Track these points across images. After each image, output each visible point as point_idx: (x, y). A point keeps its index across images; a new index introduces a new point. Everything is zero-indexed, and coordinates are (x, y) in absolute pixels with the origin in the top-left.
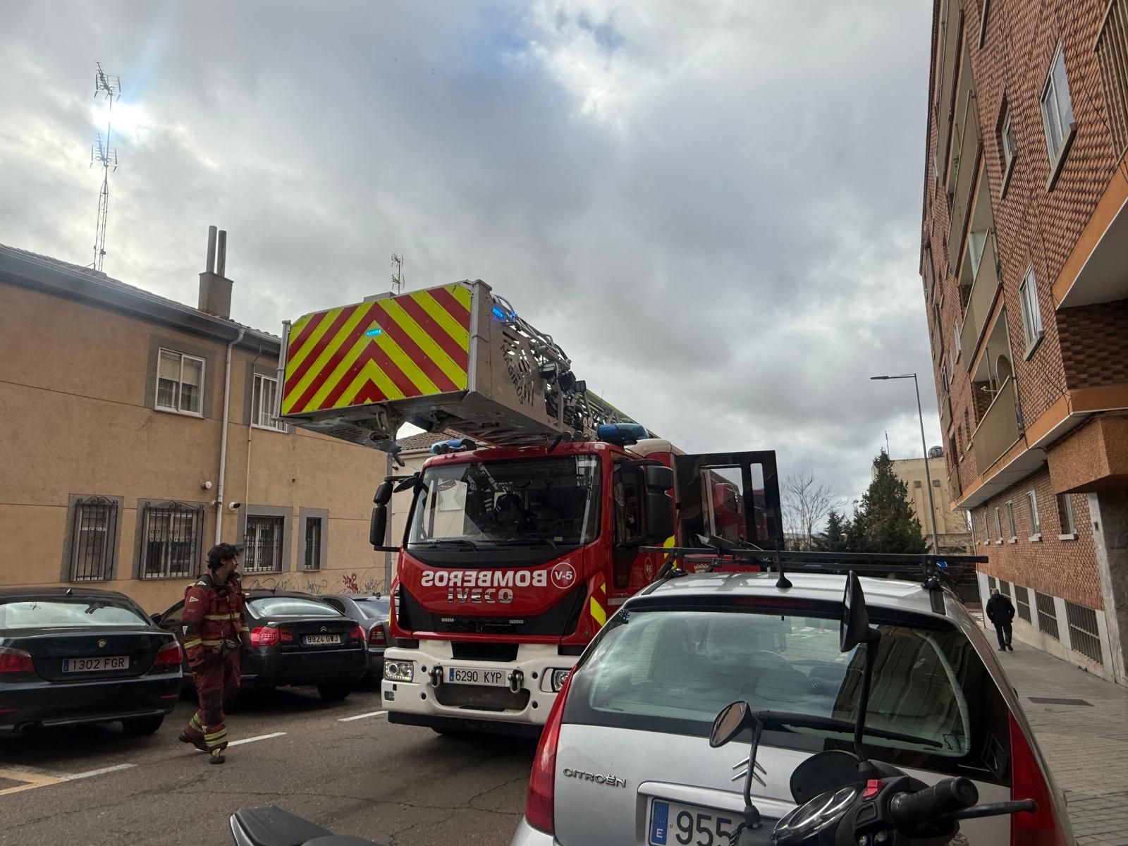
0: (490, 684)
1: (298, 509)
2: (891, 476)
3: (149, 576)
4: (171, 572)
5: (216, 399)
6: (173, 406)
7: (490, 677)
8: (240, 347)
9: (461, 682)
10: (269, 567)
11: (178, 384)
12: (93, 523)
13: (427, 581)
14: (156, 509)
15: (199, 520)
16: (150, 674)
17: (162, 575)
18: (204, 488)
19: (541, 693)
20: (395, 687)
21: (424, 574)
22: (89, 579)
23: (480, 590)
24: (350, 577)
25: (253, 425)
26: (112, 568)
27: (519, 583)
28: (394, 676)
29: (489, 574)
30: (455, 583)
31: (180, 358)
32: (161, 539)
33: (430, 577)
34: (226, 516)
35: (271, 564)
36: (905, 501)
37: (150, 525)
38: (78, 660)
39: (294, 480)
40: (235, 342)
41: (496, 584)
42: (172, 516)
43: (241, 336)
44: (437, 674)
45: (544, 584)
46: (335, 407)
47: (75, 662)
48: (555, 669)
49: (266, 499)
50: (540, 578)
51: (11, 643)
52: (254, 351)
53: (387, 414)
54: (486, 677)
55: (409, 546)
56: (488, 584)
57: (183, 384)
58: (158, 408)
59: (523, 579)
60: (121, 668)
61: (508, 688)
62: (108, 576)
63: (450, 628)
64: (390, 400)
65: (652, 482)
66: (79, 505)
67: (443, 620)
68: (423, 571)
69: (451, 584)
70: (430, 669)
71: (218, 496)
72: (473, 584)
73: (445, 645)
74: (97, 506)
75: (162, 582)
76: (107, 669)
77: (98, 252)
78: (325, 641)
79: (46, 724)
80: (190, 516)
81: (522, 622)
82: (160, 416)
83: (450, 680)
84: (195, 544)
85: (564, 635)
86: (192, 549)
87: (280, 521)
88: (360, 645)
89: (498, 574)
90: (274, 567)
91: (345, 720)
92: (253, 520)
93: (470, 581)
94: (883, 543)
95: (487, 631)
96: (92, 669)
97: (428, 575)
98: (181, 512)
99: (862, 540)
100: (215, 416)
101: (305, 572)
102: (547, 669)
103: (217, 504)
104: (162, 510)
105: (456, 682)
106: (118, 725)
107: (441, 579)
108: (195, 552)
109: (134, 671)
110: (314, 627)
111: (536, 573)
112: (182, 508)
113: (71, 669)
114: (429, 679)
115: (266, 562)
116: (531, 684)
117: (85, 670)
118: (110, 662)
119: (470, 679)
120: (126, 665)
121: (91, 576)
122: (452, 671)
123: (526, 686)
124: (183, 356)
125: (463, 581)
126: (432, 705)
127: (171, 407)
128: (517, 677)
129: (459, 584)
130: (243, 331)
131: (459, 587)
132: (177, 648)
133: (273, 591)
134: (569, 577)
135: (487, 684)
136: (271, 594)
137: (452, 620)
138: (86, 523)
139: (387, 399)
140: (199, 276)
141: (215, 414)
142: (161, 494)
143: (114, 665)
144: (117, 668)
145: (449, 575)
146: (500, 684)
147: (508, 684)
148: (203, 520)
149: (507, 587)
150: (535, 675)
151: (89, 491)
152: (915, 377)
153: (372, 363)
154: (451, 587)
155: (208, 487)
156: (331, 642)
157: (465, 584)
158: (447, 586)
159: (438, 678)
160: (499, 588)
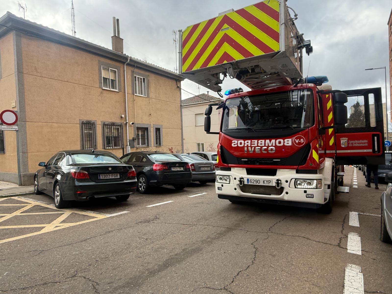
0: (266, 185)
1: (152, 125)
2: (360, 111)
3: (107, 148)
4: (114, 146)
5: (122, 85)
6: (108, 87)
7: (265, 182)
8: (128, 65)
9: (252, 184)
10: (145, 145)
11: (109, 79)
12: (88, 130)
13: (234, 145)
14: (107, 125)
15: (121, 129)
16: (126, 180)
17: (111, 148)
18: (122, 117)
19: (290, 188)
20: (222, 186)
21: (233, 142)
22: (89, 149)
23: (260, 148)
24: (171, 149)
25: (135, 94)
26: (96, 145)
27: (278, 144)
28: (221, 181)
29: (263, 141)
30: (248, 145)
31: (109, 69)
32: (110, 135)
33: (235, 143)
34: (129, 127)
35: (145, 144)
37: (106, 130)
38: (103, 175)
39: (150, 114)
40: (127, 63)
41: (267, 145)
42: (112, 127)
43: (129, 60)
44: (241, 180)
45: (290, 144)
46: (208, 66)
47: (102, 175)
48: (296, 179)
49: (142, 121)
50: (288, 142)
51: (80, 169)
52: (133, 66)
53: (233, 68)
54: (264, 182)
55: (223, 131)
56: (263, 145)
57: (111, 79)
58: (104, 88)
59: (280, 143)
60: (117, 178)
61: (275, 187)
62: (95, 148)
63: (245, 163)
64: (237, 60)
65: (337, 100)
66: (83, 123)
67: (243, 160)
68: (232, 141)
69: (246, 145)
70: (238, 179)
71: (126, 120)
72: (256, 145)
73: (243, 170)
74: (88, 124)
75: (112, 150)
76: (112, 178)
77: (73, 32)
78: (178, 169)
79: (96, 197)
80: (118, 127)
81: (279, 160)
82: (105, 91)
83: (247, 183)
84: (121, 137)
85: (299, 166)
86: (120, 139)
87: (147, 129)
88: (190, 171)
89: (268, 141)
90: (146, 145)
91: (190, 197)
92: (138, 129)
93: (254, 144)
95: (261, 164)
96: (108, 178)
97: (235, 142)
98: (115, 126)
100: (123, 91)
101: (156, 147)
102: (291, 179)
103: (126, 123)
104: (109, 125)
105: (250, 184)
106: (115, 198)
107: (241, 143)
108: (121, 140)
109: (122, 179)
110: (174, 164)
111: (286, 140)
112: (115, 124)
113: (101, 178)
114: (238, 183)
115: (143, 143)
116: (285, 185)
117: (106, 178)
118: (113, 175)
119: (256, 183)
120: (119, 177)
121: (90, 148)
122: (248, 180)
123: (282, 186)
124: (110, 68)
125: (251, 144)
126: (238, 192)
127: (108, 88)
128: (278, 182)
129: (249, 145)
130: (129, 58)
131: (249, 147)
132: (134, 171)
133: (156, 152)
134: (302, 141)
135: (264, 185)
136: (155, 153)
137: (247, 160)
138: (86, 130)
139: (235, 60)
140: (111, 38)
141: (123, 90)
142: (109, 120)
143: (115, 177)
144: (116, 178)
145: (244, 142)
146: (270, 185)
147: (274, 184)
148: (122, 129)
149: (272, 146)
150: (287, 182)
151: (86, 118)
152: (385, 68)
153: (226, 44)
154: (246, 147)
155: (123, 117)
156: (180, 169)
157: (252, 145)
158: (244, 146)
159: (242, 182)
160: (268, 146)
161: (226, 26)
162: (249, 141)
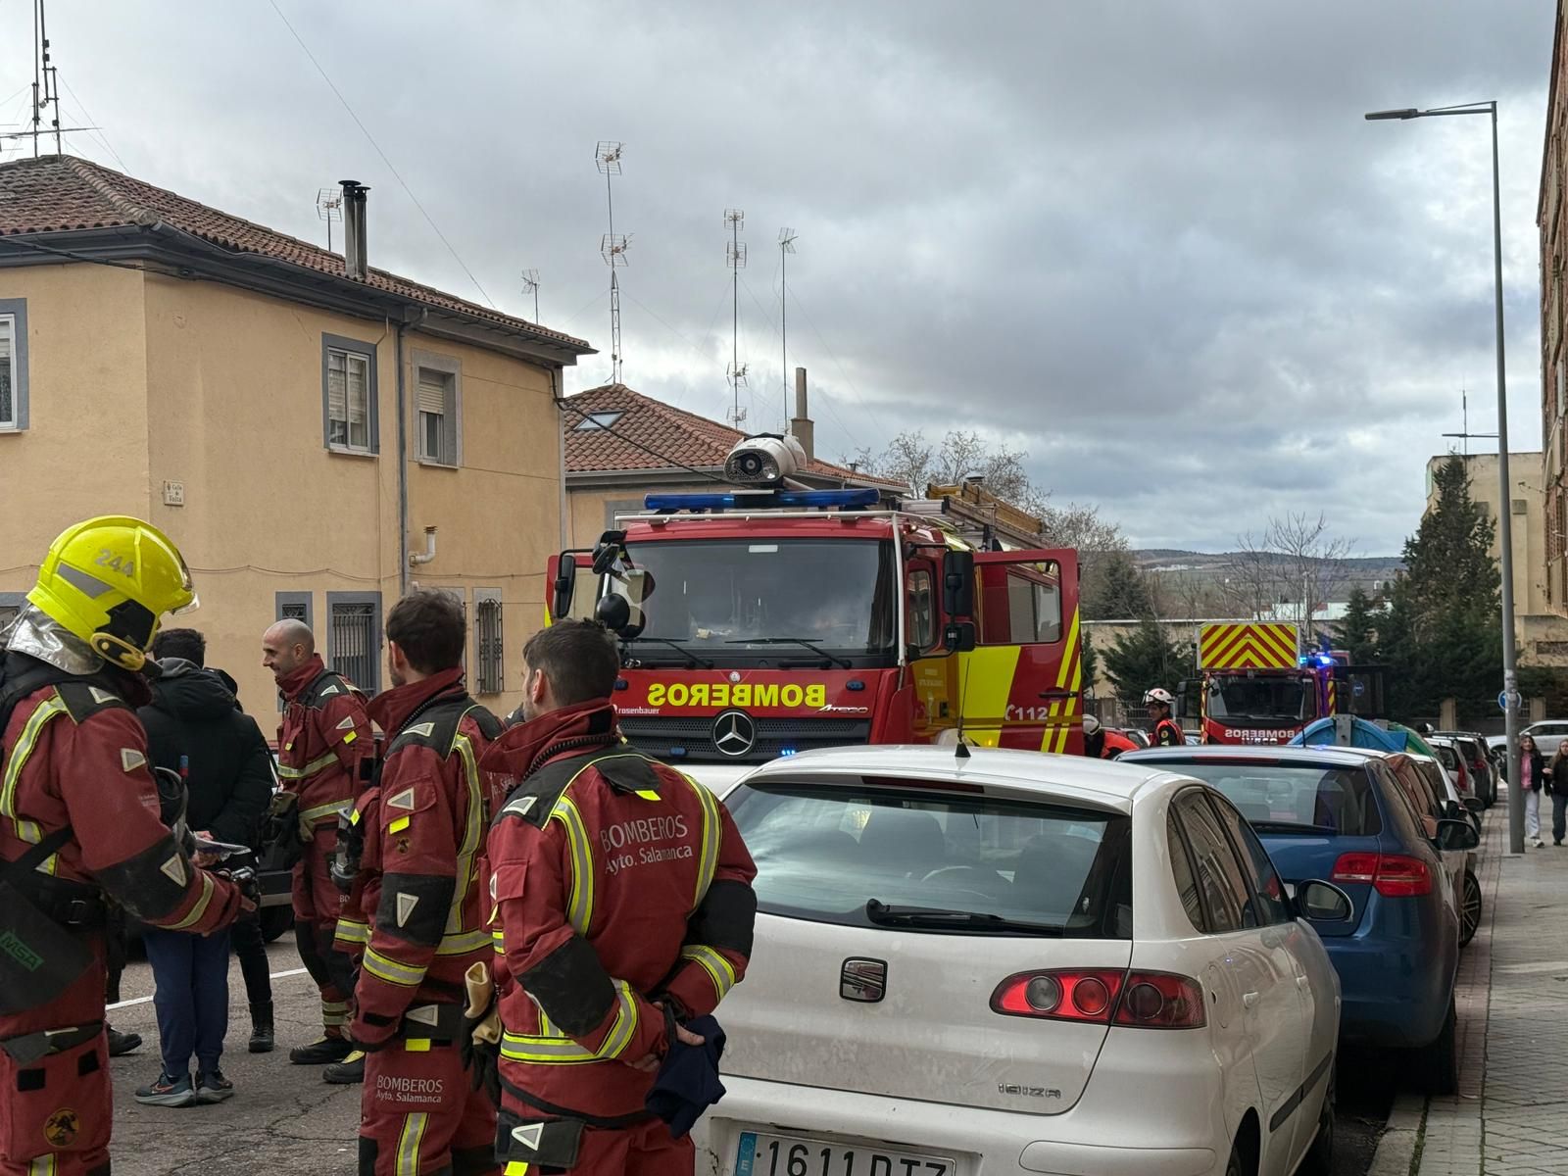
13: (1229, 735)
23: (1260, 739)
27: (1280, 736)
36: (1488, 555)
50: (1291, 734)
59: (1282, 734)
89: (1269, 732)
94: (1438, 647)
99: (1404, 641)
153: (1248, 651)
160: (1270, 738)
161: (1248, 635)
162: (1247, 731)
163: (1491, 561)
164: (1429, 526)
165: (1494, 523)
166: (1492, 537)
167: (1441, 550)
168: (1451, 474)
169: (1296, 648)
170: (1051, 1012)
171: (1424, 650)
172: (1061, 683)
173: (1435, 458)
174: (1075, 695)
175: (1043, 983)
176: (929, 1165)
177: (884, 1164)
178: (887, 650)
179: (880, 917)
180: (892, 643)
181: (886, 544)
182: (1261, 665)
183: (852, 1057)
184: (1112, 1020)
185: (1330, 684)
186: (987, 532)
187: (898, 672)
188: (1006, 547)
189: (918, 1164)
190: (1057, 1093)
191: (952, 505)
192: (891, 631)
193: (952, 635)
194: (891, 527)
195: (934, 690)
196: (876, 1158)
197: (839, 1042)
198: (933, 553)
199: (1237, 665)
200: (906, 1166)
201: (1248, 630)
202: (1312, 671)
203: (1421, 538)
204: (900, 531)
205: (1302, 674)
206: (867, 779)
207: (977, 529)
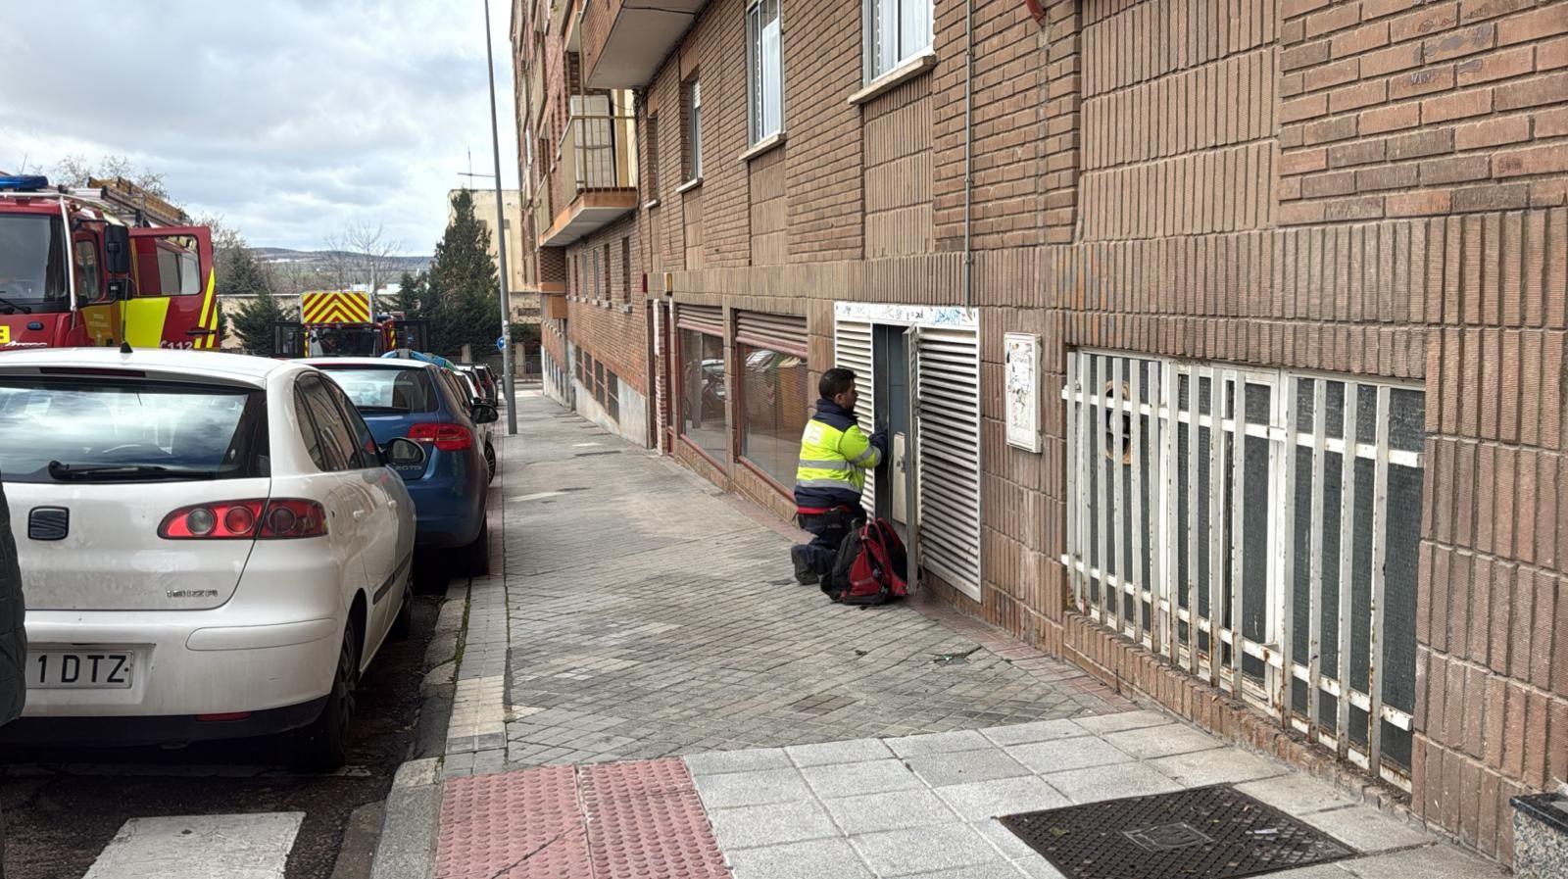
2: (472, 220)
94: (459, 311)
99: (437, 307)
161: (336, 300)
163: (489, 257)
164: (450, 234)
165: (490, 233)
166: (489, 242)
167: (458, 249)
168: (463, 201)
169: (369, 309)
170: (208, 534)
171: (451, 313)
172: (202, 323)
173: (453, 191)
174: (214, 332)
175: (201, 514)
176: (111, 657)
177: (74, 661)
178: (61, 299)
179: (60, 473)
180: (65, 293)
181: (55, 217)
182: (345, 321)
183: (42, 584)
184: (256, 535)
185: (392, 333)
186: (138, 215)
187: (71, 316)
188: (153, 226)
189: (102, 657)
190: (214, 592)
191: (109, 193)
192: (63, 284)
193: (114, 288)
194: (59, 207)
195: (102, 330)
196: (66, 658)
197: (29, 572)
198: (94, 227)
199: (329, 320)
200: (92, 661)
201: (336, 297)
202: (380, 325)
203: (446, 241)
204: (67, 210)
205: (373, 326)
206: (44, 369)
207: (131, 213)
